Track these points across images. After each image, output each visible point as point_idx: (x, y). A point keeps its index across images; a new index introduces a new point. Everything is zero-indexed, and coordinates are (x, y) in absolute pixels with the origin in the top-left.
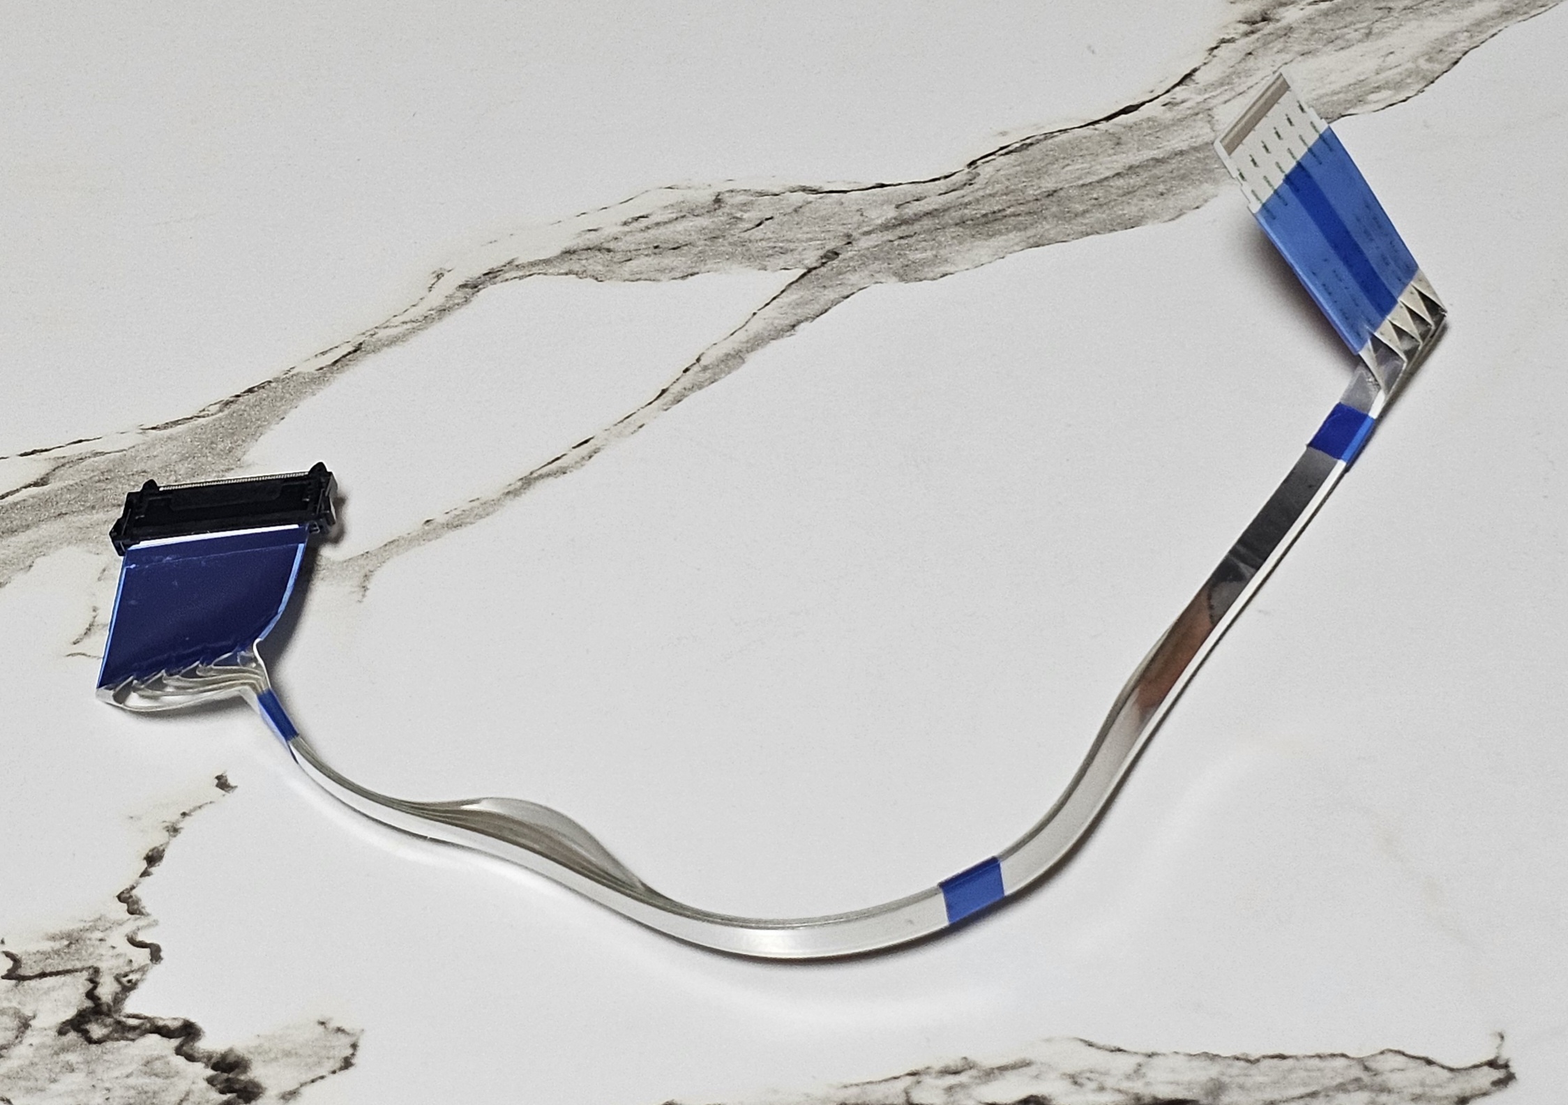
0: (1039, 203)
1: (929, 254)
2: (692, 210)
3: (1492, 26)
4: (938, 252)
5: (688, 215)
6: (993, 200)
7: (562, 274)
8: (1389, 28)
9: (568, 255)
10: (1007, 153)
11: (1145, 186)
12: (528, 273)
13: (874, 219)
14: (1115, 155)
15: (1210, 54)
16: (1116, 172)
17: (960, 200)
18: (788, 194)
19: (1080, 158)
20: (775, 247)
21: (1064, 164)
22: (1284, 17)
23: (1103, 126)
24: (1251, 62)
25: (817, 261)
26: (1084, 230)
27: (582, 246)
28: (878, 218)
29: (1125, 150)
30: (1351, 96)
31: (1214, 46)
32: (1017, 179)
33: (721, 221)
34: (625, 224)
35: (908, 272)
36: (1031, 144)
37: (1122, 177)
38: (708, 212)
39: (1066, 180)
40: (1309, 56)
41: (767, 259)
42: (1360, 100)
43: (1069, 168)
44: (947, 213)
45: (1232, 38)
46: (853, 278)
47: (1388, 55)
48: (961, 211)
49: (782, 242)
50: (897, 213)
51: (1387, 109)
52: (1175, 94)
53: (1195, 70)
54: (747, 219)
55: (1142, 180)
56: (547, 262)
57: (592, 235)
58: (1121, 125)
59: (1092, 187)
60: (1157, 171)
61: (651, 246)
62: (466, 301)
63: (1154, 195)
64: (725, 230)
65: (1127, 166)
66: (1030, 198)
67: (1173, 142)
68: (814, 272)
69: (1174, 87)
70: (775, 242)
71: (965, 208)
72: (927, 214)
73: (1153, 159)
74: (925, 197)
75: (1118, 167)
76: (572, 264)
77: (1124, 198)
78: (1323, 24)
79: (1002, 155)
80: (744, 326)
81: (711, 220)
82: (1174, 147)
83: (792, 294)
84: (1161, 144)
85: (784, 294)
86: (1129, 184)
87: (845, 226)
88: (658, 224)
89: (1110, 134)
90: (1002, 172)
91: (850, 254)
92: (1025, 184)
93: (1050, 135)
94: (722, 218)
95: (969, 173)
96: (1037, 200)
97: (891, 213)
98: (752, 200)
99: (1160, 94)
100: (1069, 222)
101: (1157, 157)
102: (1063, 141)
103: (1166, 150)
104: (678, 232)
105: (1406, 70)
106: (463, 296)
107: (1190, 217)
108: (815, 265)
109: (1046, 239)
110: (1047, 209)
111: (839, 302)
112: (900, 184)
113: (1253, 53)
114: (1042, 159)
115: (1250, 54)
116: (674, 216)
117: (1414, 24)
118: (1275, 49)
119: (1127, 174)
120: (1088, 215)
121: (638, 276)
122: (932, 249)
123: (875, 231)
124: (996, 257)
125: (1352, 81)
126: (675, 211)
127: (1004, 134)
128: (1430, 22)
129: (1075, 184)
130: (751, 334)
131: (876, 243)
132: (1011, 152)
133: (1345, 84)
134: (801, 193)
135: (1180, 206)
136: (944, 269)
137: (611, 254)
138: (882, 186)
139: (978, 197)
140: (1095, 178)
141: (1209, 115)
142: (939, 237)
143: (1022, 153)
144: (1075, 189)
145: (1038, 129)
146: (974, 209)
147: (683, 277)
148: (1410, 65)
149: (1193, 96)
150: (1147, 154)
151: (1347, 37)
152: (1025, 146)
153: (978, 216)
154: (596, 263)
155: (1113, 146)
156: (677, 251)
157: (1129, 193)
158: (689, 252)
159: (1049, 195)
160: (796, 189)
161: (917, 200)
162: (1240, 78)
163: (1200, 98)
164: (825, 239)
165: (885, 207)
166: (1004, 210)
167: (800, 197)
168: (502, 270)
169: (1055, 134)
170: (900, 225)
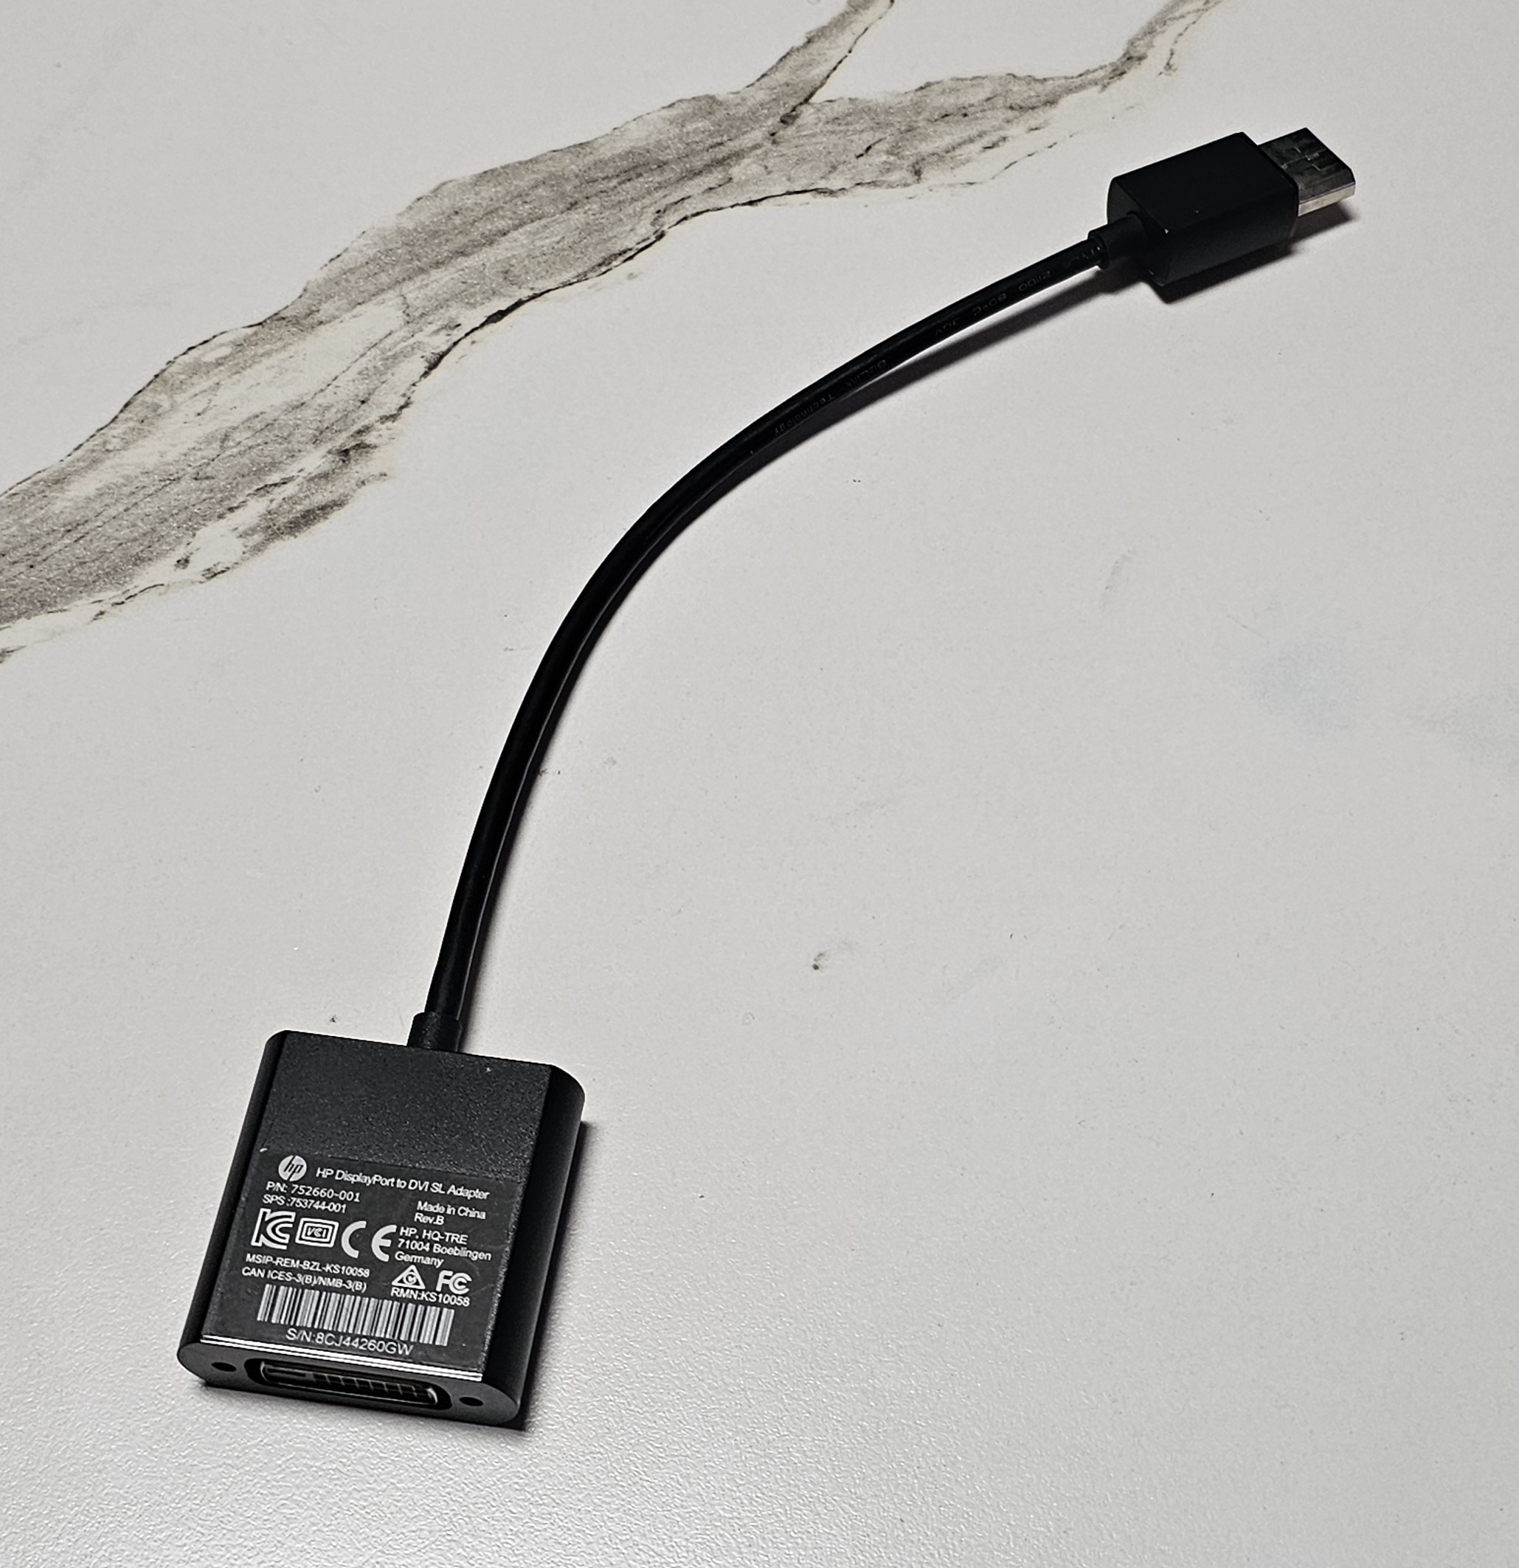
0: (584, 195)
1: (690, 127)
2: (941, 160)
3: (78, 460)
4: (681, 131)
5: (944, 154)
6: (633, 193)
7: (1052, 79)
8: (200, 449)
9: (1051, 100)
10: (625, 252)
11: (475, 221)
12: (1083, 77)
14: (509, 258)
15: (409, 398)
16: (506, 237)
17: (667, 192)
18: (847, 187)
19: (546, 252)
20: (846, 124)
21: (561, 244)
22: (325, 456)
23: (525, 293)
24: (362, 389)
25: (802, 112)
26: (535, 165)
27: (1040, 111)
28: (749, 165)
29: (499, 265)
30: (250, 352)
31: (404, 411)
32: (612, 220)
33: (908, 150)
34: (1004, 139)
35: (708, 107)
36: (600, 265)
37: (500, 231)
38: (923, 159)
39: (558, 223)
40: (295, 403)
41: (851, 111)
42: (239, 346)
43: (559, 238)
44: (678, 175)
45: (382, 423)
46: (761, 96)
47: (204, 411)
48: (663, 179)
49: (841, 131)
50: (730, 172)
51: (211, 336)
52: (447, 341)
53: (426, 374)
54: (882, 154)
55: (478, 228)
56: (1069, 91)
57: (1033, 123)
58: (504, 296)
59: (531, 216)
60: (461, 240)
61: (971, 117)
62: (1132, 44)
63: (463, 212)
64: (902, 139)
65: (495, 246)
66: (596, 199)
67: (447, 279)
68: (802, 100)
69: (449, 350)
70: (848, 130)
71: (659, 183)
72: (700, 173)
73: (469, 255)
74: (703, 193)
75: (505, 242)
76: (1044, 90)
77: (497, 205)
78: (276, 450)
79: (630, 250)
80: (857, 39)
81: (918, 150)
82: (446, 272)
83: (818, 75)
84: (460, 275)
85: (825, 75)
86: (492, 224)
87: (780, 154)
88: (971, 141)
89: (516, 284)
90: (628, 228)
91: (770, 122)
92: (602, 216)
93: (582, 277)
94: (908, 153)
95: (662, 225)
96: (587, 198)
97: (736, 171)
98: (882, 176)
99: (463, 340)
100: (552, 175)
101: (464, 258)
102: (566, 271)
103: (454, 267)
104: (947, 134)
105: (184, 391)
106: (1138, 49)
107: (426, 189)
108: (803, 108)
109: (572, 153)
110: (575, 187)
111: (771, 69)
112: (732, 207)
113: (359, 404)
114: (586, 247)
115: (363, 402)
116: (958, 152)
117: (170, 458)
118: (334, 410)
119: (495, 235)
120: (532, 183)
121: (974, 82)
122: (688, 133)
123: (748, 149)
124: (622, 129)
125: (248, 371)
126: (958, 158)
127: (631, 276)
128: (151, 462)
129: (548, 220)
130: (848, 32)
131: (746, 136)
132: (621, 254)
133: (257, 367)
134: (834, 188)
135: (438, 200)
136: (673, 112)
137: (1008, 105)
138: (751, 203)
139: (649, 197)
140: (528, 228)
141: (408, 315)
142: (682, 148)
143: (611, 253)
144: (548, 213)
145: (595, 285)
146: (651, 182)
147: (928, 85)
148: (179, 398)
149: (426, 340)
150: (473, 261)
151: (249, 434)
152: (607, 262)
153: (645, 175)
154: (1020, 93)
155: (512, 269)
156: (944, 113)
157: (492, 212)
158: (932, 114)
159: (576, 203)
160: (840, 193)
161: (711, 189)
162: (375, 367)
163: (419, 337)
164: (798, 137)
165: (743, 178)
166: (619, 184)
167: (835, 182)
168: (1111, 78)
169: (575, 280)
170: (724, 159)
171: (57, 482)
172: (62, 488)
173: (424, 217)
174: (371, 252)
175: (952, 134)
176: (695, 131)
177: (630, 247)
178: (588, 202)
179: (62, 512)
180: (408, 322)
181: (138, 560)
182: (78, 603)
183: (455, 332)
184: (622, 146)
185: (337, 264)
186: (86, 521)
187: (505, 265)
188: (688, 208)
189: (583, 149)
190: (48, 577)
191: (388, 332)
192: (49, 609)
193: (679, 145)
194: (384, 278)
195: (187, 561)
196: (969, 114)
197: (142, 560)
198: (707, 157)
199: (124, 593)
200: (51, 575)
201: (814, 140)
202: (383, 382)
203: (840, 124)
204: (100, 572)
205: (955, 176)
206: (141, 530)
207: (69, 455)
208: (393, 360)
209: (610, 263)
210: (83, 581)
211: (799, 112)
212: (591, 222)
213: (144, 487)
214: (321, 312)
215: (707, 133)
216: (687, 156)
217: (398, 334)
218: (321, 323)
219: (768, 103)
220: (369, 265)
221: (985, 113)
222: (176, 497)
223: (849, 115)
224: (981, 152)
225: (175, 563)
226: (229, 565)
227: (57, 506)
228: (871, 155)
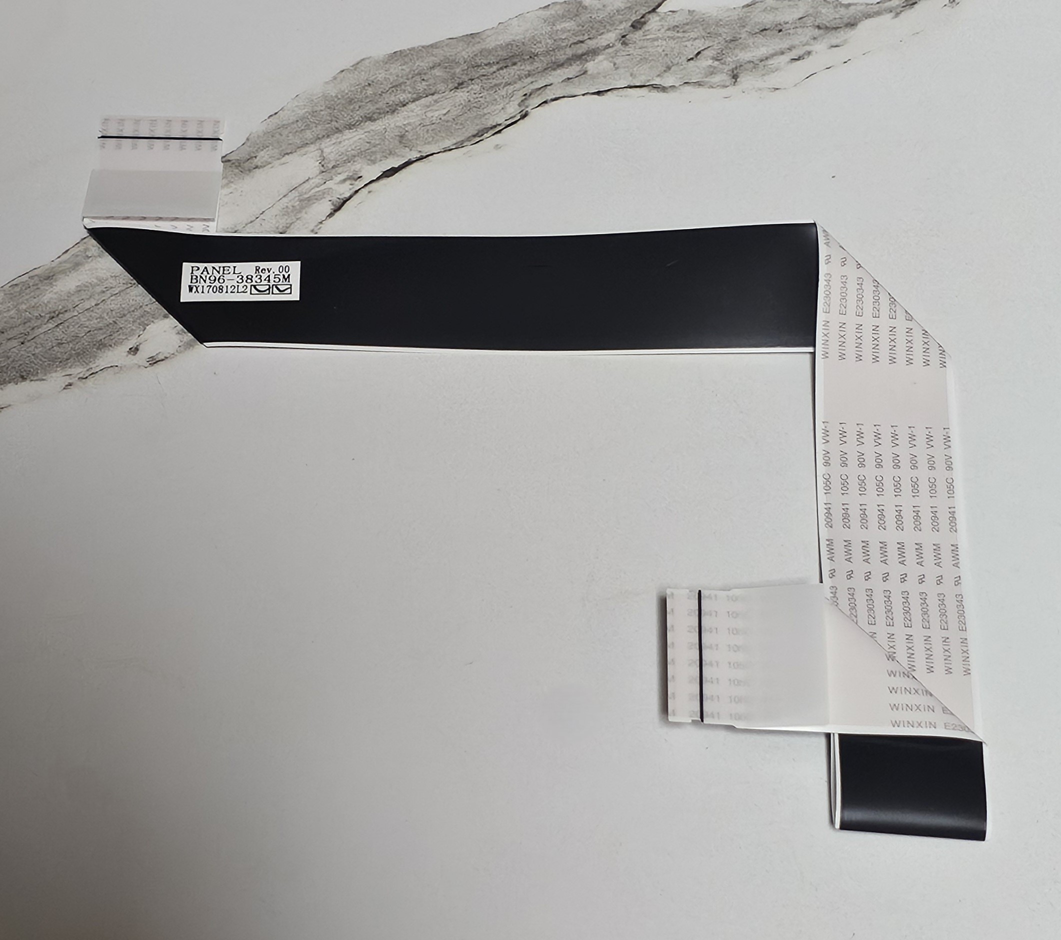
0: (470, 77)
1: (559, 27)
2: (755, 68)
4: (552, 28)
5: (759, 63)
6: (508, 78)
7: (855, 4)
10: (495, 127)
11: (383, 93)
12: (880, 4)
13: (605, 59)
14: (404, 125)
16: (405, 107)
17: (533, 80)
18: (677, 85)
19: (434, 121)
20: (684, 32)
21: (447, 115)
23: (414, 155)
25: (649, 19)
26: (435, 50)
27: (842, 32)
28: (601, 61)
29: (397, 130)
32: (488, 100)
33: (730, 57)
34: (809, 53)
35: (575, 10)
36: (474, 136)
37: (401, 102)
38: (741, 66)
39: (446, 99)
41: (688, 21)
43: (445, 111)
44: (545, 65)
48: (532, 68)
49: (678, 37)
50: (586, 66)
52: (350, 189)
53: (331, 215)
54: (709, 59)
55: (384, 99)
56: (868, 16)
57: (835, 42)
58: (398, 156)
59: (426, 92)
60: (370, 108)
61: (785, 33)
63: (375, 84)
64: (726, 48)
65: (396, 114)
66: (478, 81)
67: (355, 139)
68: (651, 9)
69: (351, 197)
70: (684, 37)
71: (529, 71)
72: (561, 65)
73: (375, 120)
74: (563, 82)
75: (404, 112)
76: (847, 14)
77: (401, 81)
79: (500, 125)
81: (738, 58)
82: (356, 133)
84: (366, 136)
86: (395, 96)
87: (628, 53)
88: (782, 53)
89: (408, 147)
90: (500, 107)
91: (622, 26)
92: (481, 95)
93: (459, 146)
94: (729, 59)
95: (527, 107)
96: (472, 80)
97: (591, 66)
98: (706, 78)
99: (362, 189)
100: (446, 58)
101: (371, 123)
102: (448, 140)
103: (363, 129)
104: (764, 46)
107: (347, 63)
108: (650, 16)
109: (464, 41)
110: (463, 70)
112: (583, 95)
114: (466, 120)
116: (770, 62)
119: (397, 105)
120: (431, 65)
122: (557, 31)
123: (603, 48)
124: (506, 24)
126: (770, 66)
127: (497, 147)
129: (440, 96)
131: (603, 36)
132: (491, 128)
134: (666, 85)
135: (356, 72)
136: (547, 13)
137: (816, 24)
138: (599, 93)
139: (519, 82)
140: (423, 101)
141: (323, 166)
142: (551, 43)
143: (483, 127)
144: (440, 90)
146: (523, 70)
149: (335, 187)
150: (378, 126)
152: (480, 134)
153: (519, 64)
154: (827, 15)
155: (407, 133)
156: (763, 28)
157: (397, 86)
158: (753, 28)
159: (462, 84)
160: (670, 89)
161: (569, 79)
162: (293, 206)
163: (329, 184)
164: (644, 40)
165: (596, 72)
166: (498, 70)
167: (668, 80)
168: (903, 7)
169: (454, 147)
170: (583, 55)
171: (48, 278)
172: (51, 284)
173: (345, 86)
174: (301, 112)
175: (768, 46)
176: (563, 31)
177: (499, 123)
178: (473, 84)
179: (48, 302)
180: (323, 172)
181: (102, 346)
182: (54, 375)
183: (357, 182)
184: (504, 39)
185: (274, 120)
186: (66, 311)
187: (401, 130)
188: (549, 94)
189: (473, 38)
190: (33, 353)
191: (307, 178)
192: (32, 378)
193: (548, 41)
194: (308, 135)
195: (137, 349)
196: (783, 30)
197: (105, 346)
198: (569, 52)
199: (88, 370)
200: (37, 351)
201: (656, 43)
202: (297, 219)
203: (678, 32)
204: (74, 352)
205: (765, 81)
206: (106, 322)
207: (59, 257)
208: (307, 201)
209: (482, 135)
210: (59, 358)
211: (647, 19)
212: (472, 99)
213: (111, 288)
214: (258, 158)
215: (572, 32)
216: (554, 50)
217: (313, 181)
218: (257, 167)
219: (622, 10)
220: (298, 123)
221: (798, 29)
222: (134, 298)
223: (687, 24)
224: (788, 62)
225: (128, 350)
226: (168, 356)
227: (45, 299)
228: (699, 60)
